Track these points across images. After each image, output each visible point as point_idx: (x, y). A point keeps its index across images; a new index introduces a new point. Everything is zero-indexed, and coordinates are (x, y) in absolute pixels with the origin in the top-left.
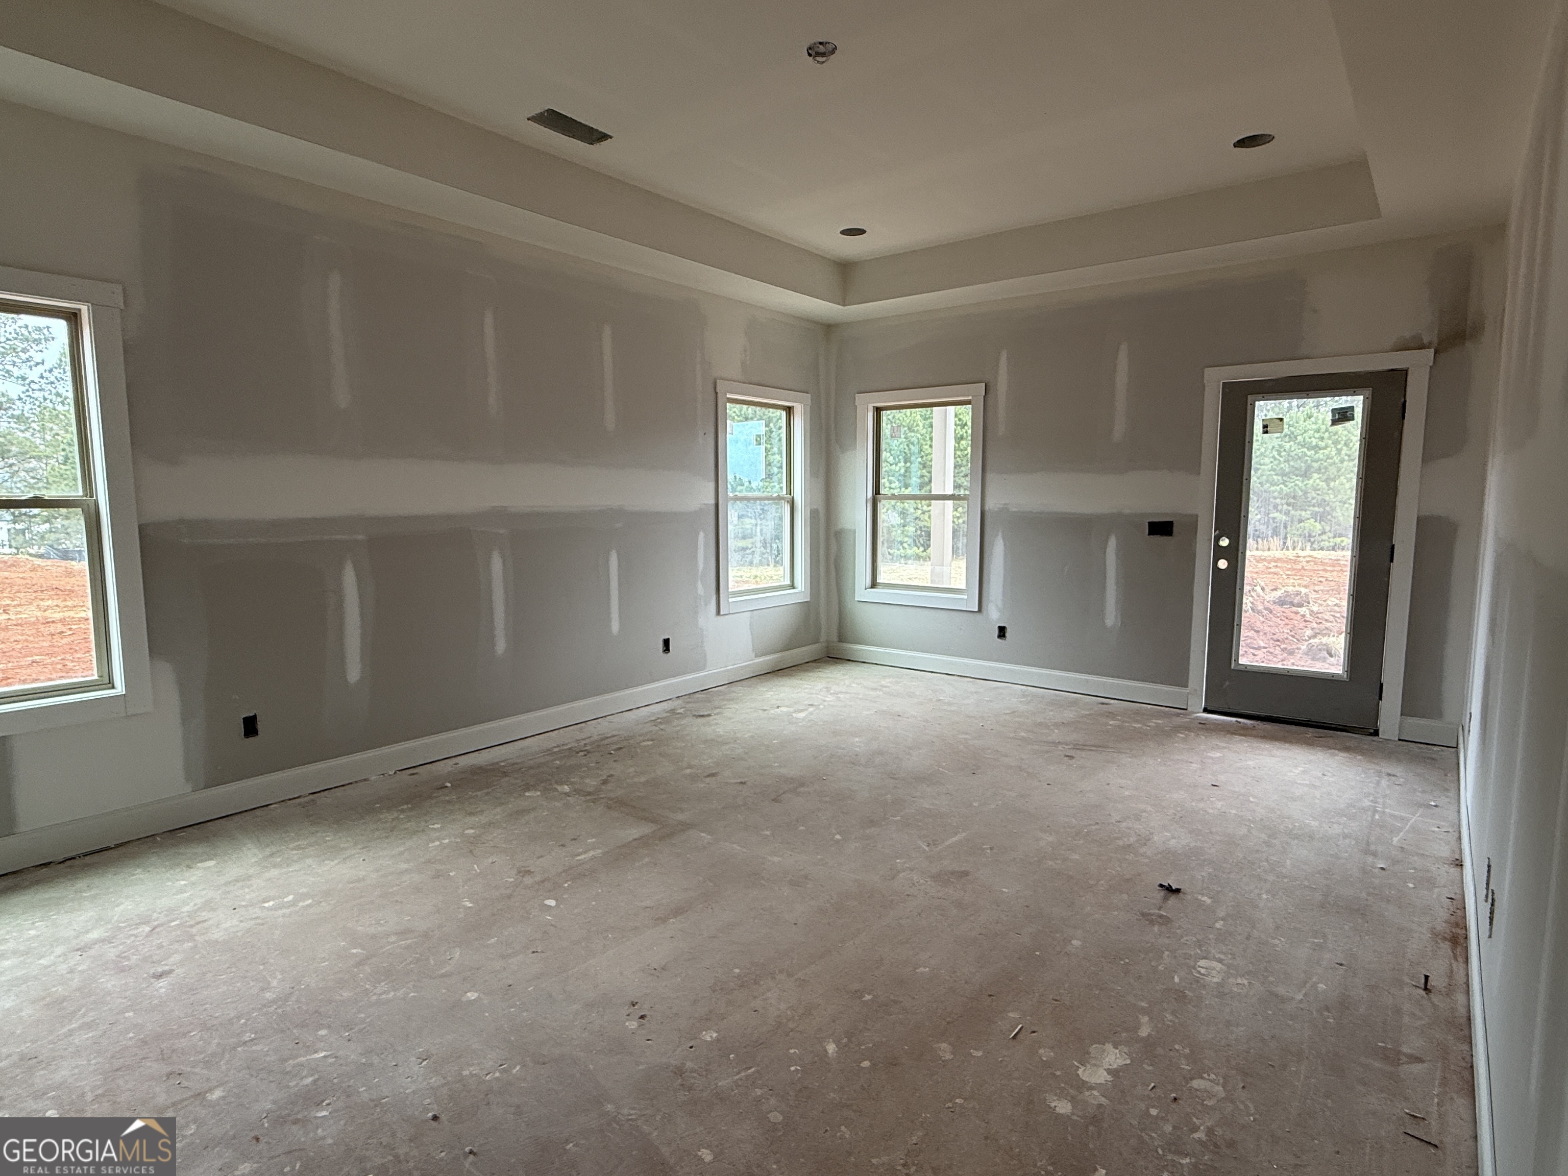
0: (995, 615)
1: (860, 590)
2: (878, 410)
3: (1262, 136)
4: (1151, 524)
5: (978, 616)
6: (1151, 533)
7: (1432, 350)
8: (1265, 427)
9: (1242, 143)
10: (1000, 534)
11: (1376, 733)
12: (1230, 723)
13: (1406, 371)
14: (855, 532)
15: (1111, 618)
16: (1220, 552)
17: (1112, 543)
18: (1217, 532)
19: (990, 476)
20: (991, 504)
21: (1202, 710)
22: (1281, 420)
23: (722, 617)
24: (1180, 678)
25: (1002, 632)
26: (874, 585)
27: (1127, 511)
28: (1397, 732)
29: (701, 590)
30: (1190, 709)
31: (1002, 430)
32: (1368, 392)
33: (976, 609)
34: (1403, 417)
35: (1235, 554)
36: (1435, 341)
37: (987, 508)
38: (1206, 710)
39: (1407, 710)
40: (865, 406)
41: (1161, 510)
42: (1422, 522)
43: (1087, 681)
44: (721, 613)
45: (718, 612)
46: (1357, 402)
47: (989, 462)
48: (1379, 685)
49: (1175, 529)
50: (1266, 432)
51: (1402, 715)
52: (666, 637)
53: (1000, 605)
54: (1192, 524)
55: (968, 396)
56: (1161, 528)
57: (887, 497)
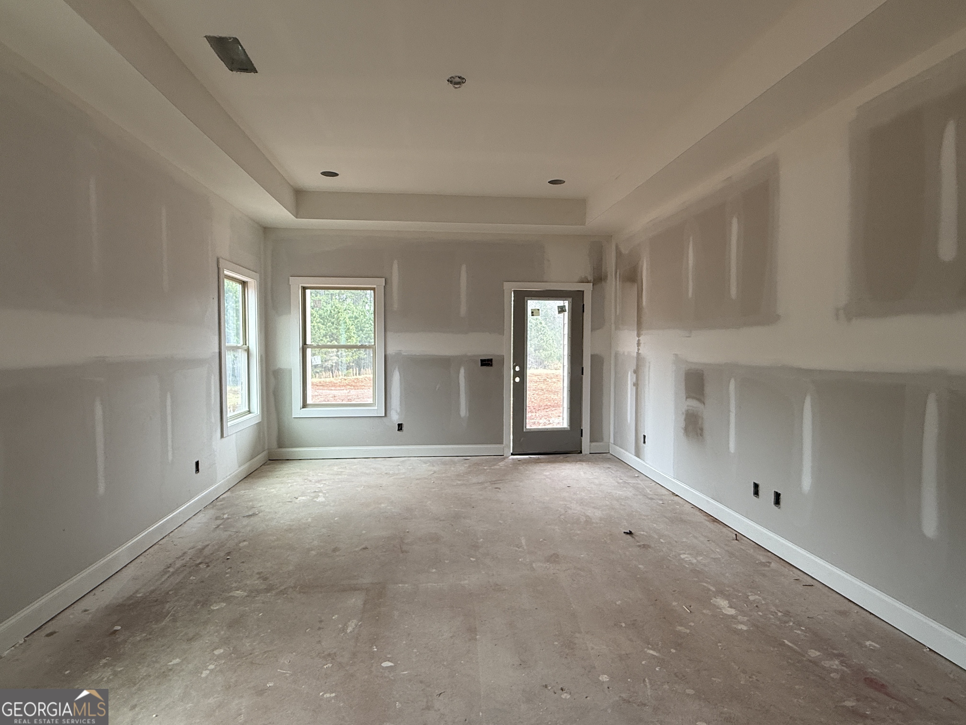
0: (395, 417)
1: (297, 411)
2: (304, 289)
3: (561, 181)
4: (482, 361)
5: (384, 419)
6: (482, 365)
7: (592, 284)
8: (532, 312)
9: (552, 182)
10: (397, 369)
11: (581, 452)
12: (525, 459)
13: (583, 292)
14: (290, 371)
15: (463, 412)
16: (516, 374)
17: (462, 371)
18: (515, 364)
19: (389, 334)
20: (390, 351)
21: (510, 454)
22: (539, 310)
23: (226, 438)
24: (498, 439)
25: (400, 427)
26: (305, 405)
27: (469, 354)
28: (589, 450)
29: (213, 420)
30: (505, 455)
31: (396, 306)
32: (570, 300)
33: (384, 415)
34: (583, 311)
35: (522, 374)
36: (592, 280)
37: (388, 353)
38: (512, 454)
39: (593, 440)
40: (296, 284)
41: (486, 352)
42: (592, 356)
43: (453, 448)
44: (224, 436)
45: (222, 436)
46: (566, 304)
47: (388, 327)
48: (580, 430)
49: (493, 362)
50: (533, 315)
51: (591, 442)
52: (196, 460)
53: (398, 410)
54: (502, 360)
55: (374, 285)
56: (486, 363)
57: (312, 347)
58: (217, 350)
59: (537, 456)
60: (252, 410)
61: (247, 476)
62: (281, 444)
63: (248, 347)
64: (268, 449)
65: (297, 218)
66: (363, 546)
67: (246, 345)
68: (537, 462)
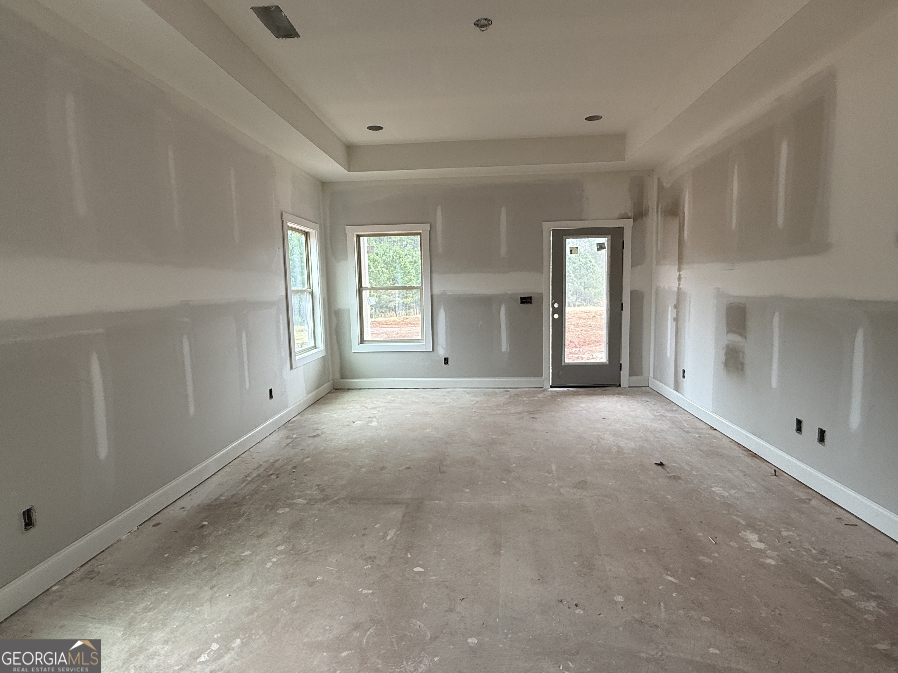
0: (442, 352)
1: (355, 346)
2: (359, 236)
3: (598, 116)
4: (522, 299)
5: (432, 354)
6: (522, 303)
7: (632, 220)
8: (571, 251)
9: (589, 119)
10: (442, 307)
11: (620, 386)
12: (564, 392)
13: (623, 228)
14: (349, 310)
15: (504, 347)
16: (555, 311)
17: (503, 309)
18: (553, 301)
19: (434, 275)
20: (436, 291)
21: (550, 387)
22: (577, 248)
23: (295, 370)
24: (539, 374)
25: (446, 361)
26: (362, 341)
27: (509, 292)
28: (628, 384)
29: (283, 354)
30: (544, 388)
31: (440, 250)
32: (610, 237)
33: (431, 350)
34: (623, 248)
35: (561, 311)
36: (633, 216)
37: (434, 293)
38: (551, 387)
39: (631, 374)
40: (351, 232)
41: (525, 291)
42: (632, 292)
43: (495, 381)
44: (293, 368)
45: (291, 368)
46: (603, 240)
47: (433, 268)
48: (619, 365)
49: (533, 300)
50: (571, 253)
51: (629, 376)
52: (270, 388)
53: (444, 346)
54: (541, 297)
55: (420, 230)
56: (526, 300)
57: (367, 289)
58: (284, 294)
59: (576, 389)
60: (317, 346)
61: (315, 402)
62: (343, 376)
63: (312, 290)
64: (333, 379)
65: (349, 171)
66: (407, 466)
67: (310, 288)
68: (574, 394)
